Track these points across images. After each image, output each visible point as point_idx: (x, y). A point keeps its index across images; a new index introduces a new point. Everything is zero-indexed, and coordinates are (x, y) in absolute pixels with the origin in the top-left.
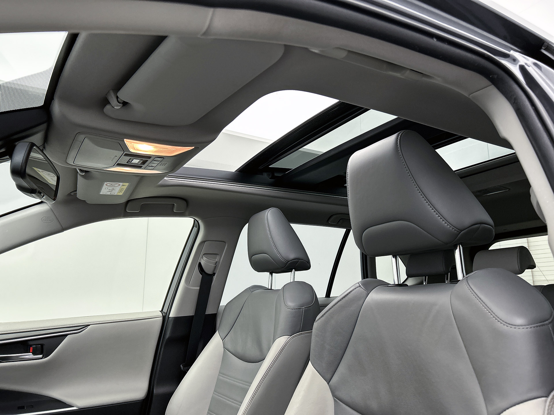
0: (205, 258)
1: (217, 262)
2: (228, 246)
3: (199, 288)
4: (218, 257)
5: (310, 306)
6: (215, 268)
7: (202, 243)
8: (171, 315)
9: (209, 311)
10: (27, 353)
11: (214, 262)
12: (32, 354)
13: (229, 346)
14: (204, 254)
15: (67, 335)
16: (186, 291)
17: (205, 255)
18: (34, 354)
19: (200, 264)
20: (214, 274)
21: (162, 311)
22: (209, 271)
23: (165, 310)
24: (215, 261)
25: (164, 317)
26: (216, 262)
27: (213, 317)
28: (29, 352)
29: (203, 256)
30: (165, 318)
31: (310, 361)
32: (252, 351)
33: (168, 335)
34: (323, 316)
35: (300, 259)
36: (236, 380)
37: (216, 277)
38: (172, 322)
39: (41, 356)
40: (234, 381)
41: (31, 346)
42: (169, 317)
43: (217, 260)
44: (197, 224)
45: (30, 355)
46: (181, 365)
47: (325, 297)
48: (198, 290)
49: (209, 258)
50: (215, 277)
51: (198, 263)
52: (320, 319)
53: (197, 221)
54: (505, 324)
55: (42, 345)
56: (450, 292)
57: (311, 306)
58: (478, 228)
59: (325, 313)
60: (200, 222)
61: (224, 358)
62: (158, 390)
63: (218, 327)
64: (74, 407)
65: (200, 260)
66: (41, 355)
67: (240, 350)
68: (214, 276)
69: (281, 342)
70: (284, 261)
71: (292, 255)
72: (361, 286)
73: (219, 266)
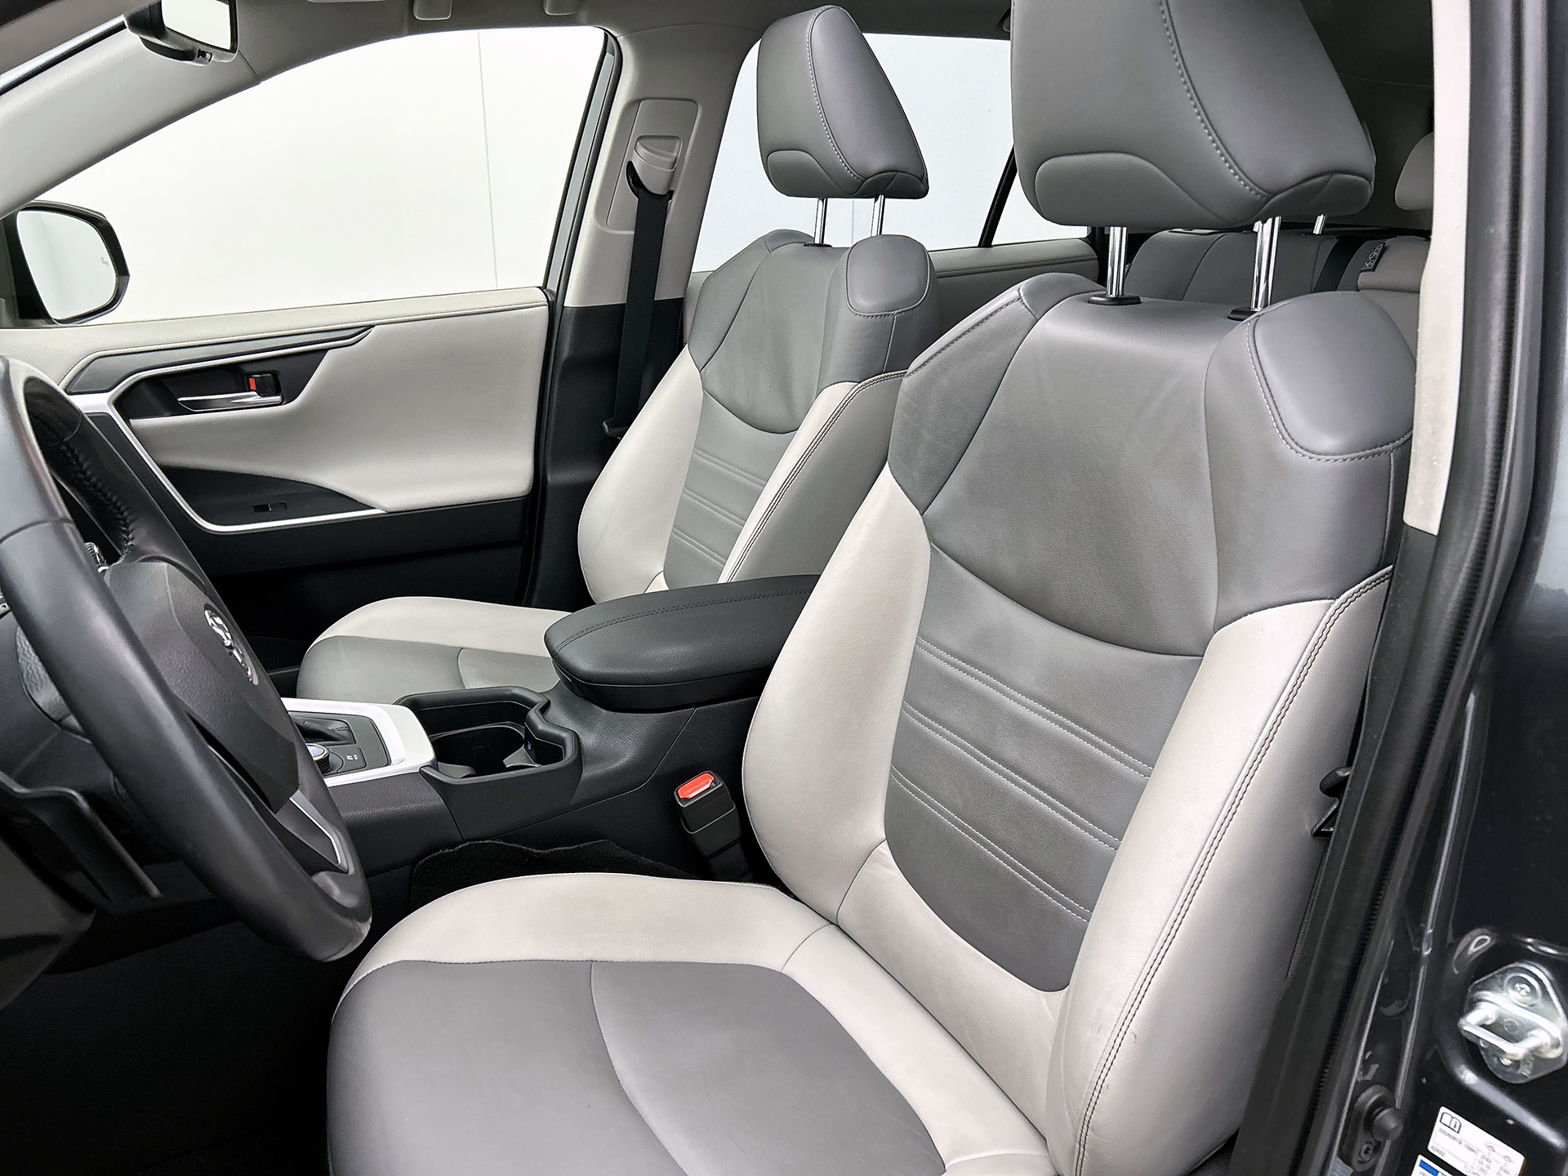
0: (641, 150)
1: (676, 158)
2: (703, 113)
3: (633, 233)
4: (678, 145)
5: (912, 309)
6: (672, 178)
7: (632, 105)
8: (570, 302)
9: (665, 291)
10: (245, 391)
11: (666, 159)
12: (255, 393)
13: (716, 388)
14: (640, 138)
15: (325, 350)
16: (601, 241)
17: (643, 141)
18: (262, 392)
19: (630, 165)
20: (671, 193)
21: (543, 288)
22: (654, 183)
23: (553, 286)
24: (668, 156)
25: (551, 304)
26: (673, 160)
27: (676, 308)
28: (250, 390)
29: (638, 143)
30: (554, 306)
31: (887, 463)
32: (771, 408)
33: (566, 352)
34: (923, 365)
35: (897, 171)
36: (732, 468)
37: (677, 200)
38: (572, 319)
39: (278, 398)
40: (729, 469)
41: (249, 375)
42: (563, 307)
43: (675, 154)
44: (615, 46)
45: (253, 397)
46: (602, 423)
47: (977, 245)
48: (632, 240)
49: (655, 149)
50: (673, 203)
51: (625, 165)
52: (916, 370)
53: (615, 38)
54: (1295, 446)
55: (275, 374)
56: (1214, 346)
57: (915, 308)
58: (1323, 185)
59: (929, 359)
60: (620, 39)
61: (705, 414)
62: (557, 477)
63: (688, 335)
64: (373, 508)
65: (631, 155)
66: (276, 395)
67: (741, 400)
68: (671, 198)
69: (833, 397)
70: (854, 176)
71: (877, 161)
72: (1023, 298)
73: (684, 170)
